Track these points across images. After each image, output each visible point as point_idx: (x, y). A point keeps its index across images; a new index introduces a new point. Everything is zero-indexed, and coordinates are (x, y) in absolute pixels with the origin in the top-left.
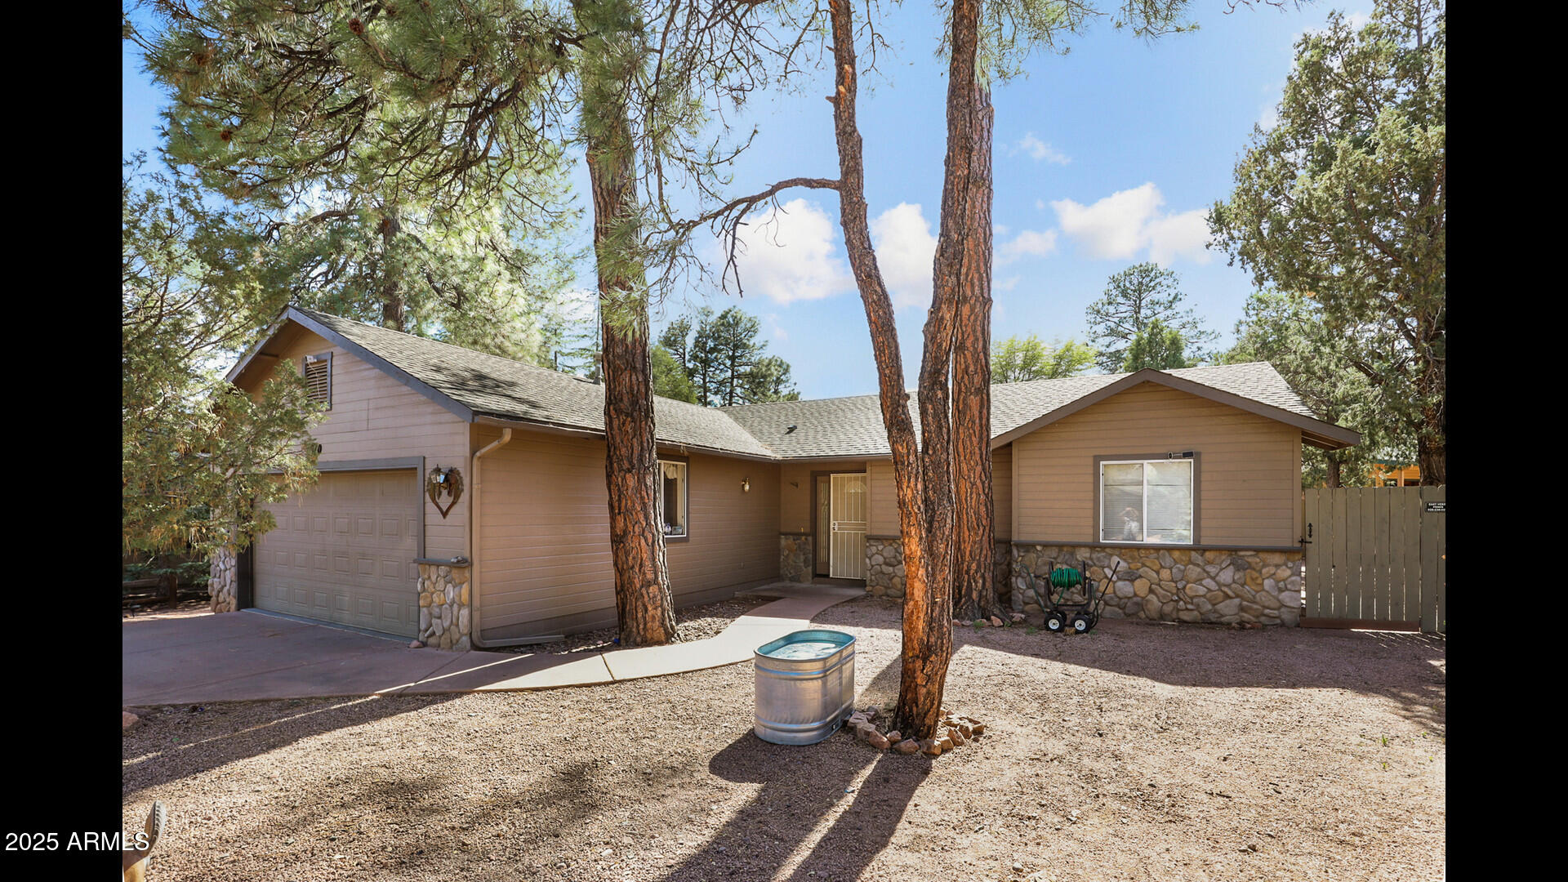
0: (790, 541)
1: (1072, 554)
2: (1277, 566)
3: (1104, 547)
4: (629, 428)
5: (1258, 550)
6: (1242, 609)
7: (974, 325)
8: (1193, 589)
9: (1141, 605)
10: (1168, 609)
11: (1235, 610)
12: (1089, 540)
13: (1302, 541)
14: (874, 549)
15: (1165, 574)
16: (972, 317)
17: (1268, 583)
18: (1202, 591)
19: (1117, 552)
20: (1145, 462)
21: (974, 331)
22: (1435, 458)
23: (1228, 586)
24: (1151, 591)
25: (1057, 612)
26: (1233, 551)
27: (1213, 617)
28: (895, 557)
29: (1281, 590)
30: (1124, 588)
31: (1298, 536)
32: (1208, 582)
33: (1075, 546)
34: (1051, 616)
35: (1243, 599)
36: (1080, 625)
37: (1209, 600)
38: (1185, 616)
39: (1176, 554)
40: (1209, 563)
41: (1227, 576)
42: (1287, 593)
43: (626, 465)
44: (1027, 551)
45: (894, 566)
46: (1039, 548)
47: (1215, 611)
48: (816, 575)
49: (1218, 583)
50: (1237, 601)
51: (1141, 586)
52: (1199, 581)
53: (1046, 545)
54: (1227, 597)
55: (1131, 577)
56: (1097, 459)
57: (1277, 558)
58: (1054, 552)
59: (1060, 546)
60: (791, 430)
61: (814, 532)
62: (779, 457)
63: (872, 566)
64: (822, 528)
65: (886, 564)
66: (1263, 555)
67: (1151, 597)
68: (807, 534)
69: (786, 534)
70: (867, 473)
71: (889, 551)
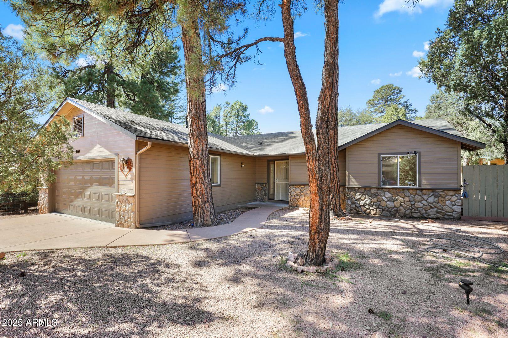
0: (259, 186)
1: (370, 191)
2: (452, 196)
3: (382, 188)
5: (444, 190)
6: (437, 212)
8: (418, 205)
9: (397, 211)
10: (407, 212)
11: (434, 213)
12: (376, 185)
13: (462, 186)
14: (292, 189)
15: (407, 199)
17: (448, 203)
18: (421, 205)
19: (387, 190)
20: (399, 156)
23: (432, 203)
24: (401, 205)
26: (433, 190)
27: (425, 216)
28: (300, 193)
29: (453, 205)
30: (390, 204)
31: (460, 184)
32: (424, 202)
33: (371, 188)
35: (438, 208)
37: (424, 209)
38: (415, 215)
39: (411, 191)
40: (424, 195)
41: (431, 200)
42: (455, 206)
44: (352, 190)
46: (357, 188)
47: (427, 213)
48: (269, 199)
49: (428, 202)
50: (435, 209)
51: (397, 203)
52: (420, 201)
53: (359, 187)
54: (432, 208)
55: (393, 200)
56: (379, 154)
57: (451, 193)
59: (365, 188)
61: (268, 183)
63: (291, 196)
64: (272, 181)
65: (296, 195)
66: (446, 192)
67: (401, 208)
68: (266, 184)
69: (258, 183)
70: (289, 161)
71: (298, 190)
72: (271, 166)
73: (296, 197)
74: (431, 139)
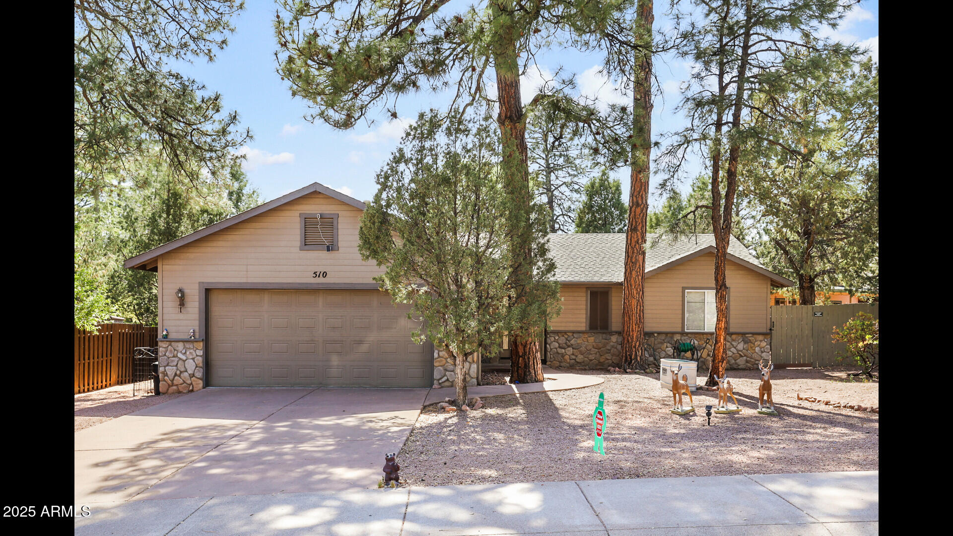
1: (672, 338)
2: (761, 341)
3: (687, 334)
5: (753, 334)
6: (747, 362)
7: (642, 219)
11: (744, 362)
12: (679, 330)
13: (771, 330)
14: (553, 339)
16: (642, 215)
17: (757, 349)
18: (730, 354)
19: (693, 336)
20: (706, 291)
21: (642, 222)
22: (806, 291)
23: (741, 351)
24: (708, 354)
26: (743, 334)
27: (735, 366)
28: (566, 343)
29: (762, 352)
31: (769, 328)
32: (733, 349)
33: (673, 333)
35: (747, 357)
37: (733, 358)
40: (733, 340)
41: (741, 346)
42: (764, 353)
44: (649, 337)
45: (564, 349)
46: (656, 335)
47: (736, 364)
49: (737, 350)
50: (745, 358)
52: (729, 349)
53: (659, 333)
54: (741, 356)
56: (684, 289)
57: (761, 337)
58: (662, 337)
59: (666, 334)
63: (551, 349)
65: (560, 347)
66: (755, 336)
71: (562, 340)
73: (560, 350)
74: (741, 272)
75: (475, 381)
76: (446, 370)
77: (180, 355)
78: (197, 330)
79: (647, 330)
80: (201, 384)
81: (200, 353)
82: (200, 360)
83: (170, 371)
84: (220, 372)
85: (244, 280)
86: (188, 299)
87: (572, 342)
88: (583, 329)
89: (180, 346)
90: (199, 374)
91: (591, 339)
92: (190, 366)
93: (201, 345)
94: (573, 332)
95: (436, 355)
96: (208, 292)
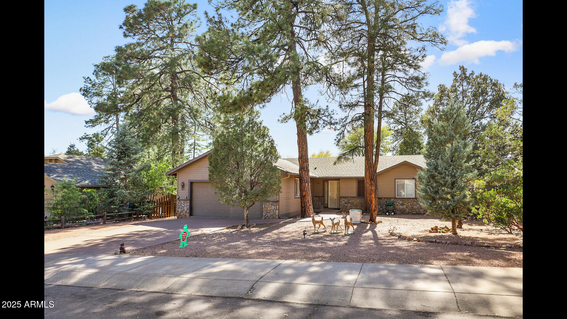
0: (317, 198)
1: (390, 200)
4: (306, 174)
8: (415, 207)
9: (405, 211)
10: (410, 211)
12: (394, 197)
14: (342, 200)
15: (409, 204)
18: (417, 207)
20: (405, 180)
23: (422, 206)
24: (407, 208)
25: (388, 211)
27: (419, 213)
28: (348, 202)
30: (401, 207)
32: (418, 205)
33: (391, 198)
34: (386, 212)
36: (393, 213)
37: (418, 209)
38: (413, 213)
39: (412, 199)
40: (418, 201)
43: (306, 181)
44: (381, 199)
47: (419, 211)
48: (324, 207)
51: (405, 207)
52: (416, 205)
53: (384, 198)
55: (403, 205)
56: (395, 179)
58: (386, 200)
59: (388, 198)
60: (315, 168)
61: (324, 196)
62: (318, 177)
64: (326, 195)
65: (345, 203)
67: (407, 209)
68: (322, 197)
69: (316, 197)
70: (340, 181)
71: (346, 200)
72: (326, 184)
73: (345, 205)
75: (278, 217)
76: (267, 212)
77: (182, 205)
78: (188, 196)
79: (379, 197)
80: (188, 215)
81: (188, 204)
82: (188, 207)
83: (180, 210)
84: (196, 211)
85: (202, 179)
86: (185, 185)
87: (350, 201)
88: (355, 196)
89: (183, 202)
90: (188, 212)
91: (358, 200)
92: (185, 208)
93: (189, 202)
94: (351, 197)
95: (263, 207)
96: (192, 183)
